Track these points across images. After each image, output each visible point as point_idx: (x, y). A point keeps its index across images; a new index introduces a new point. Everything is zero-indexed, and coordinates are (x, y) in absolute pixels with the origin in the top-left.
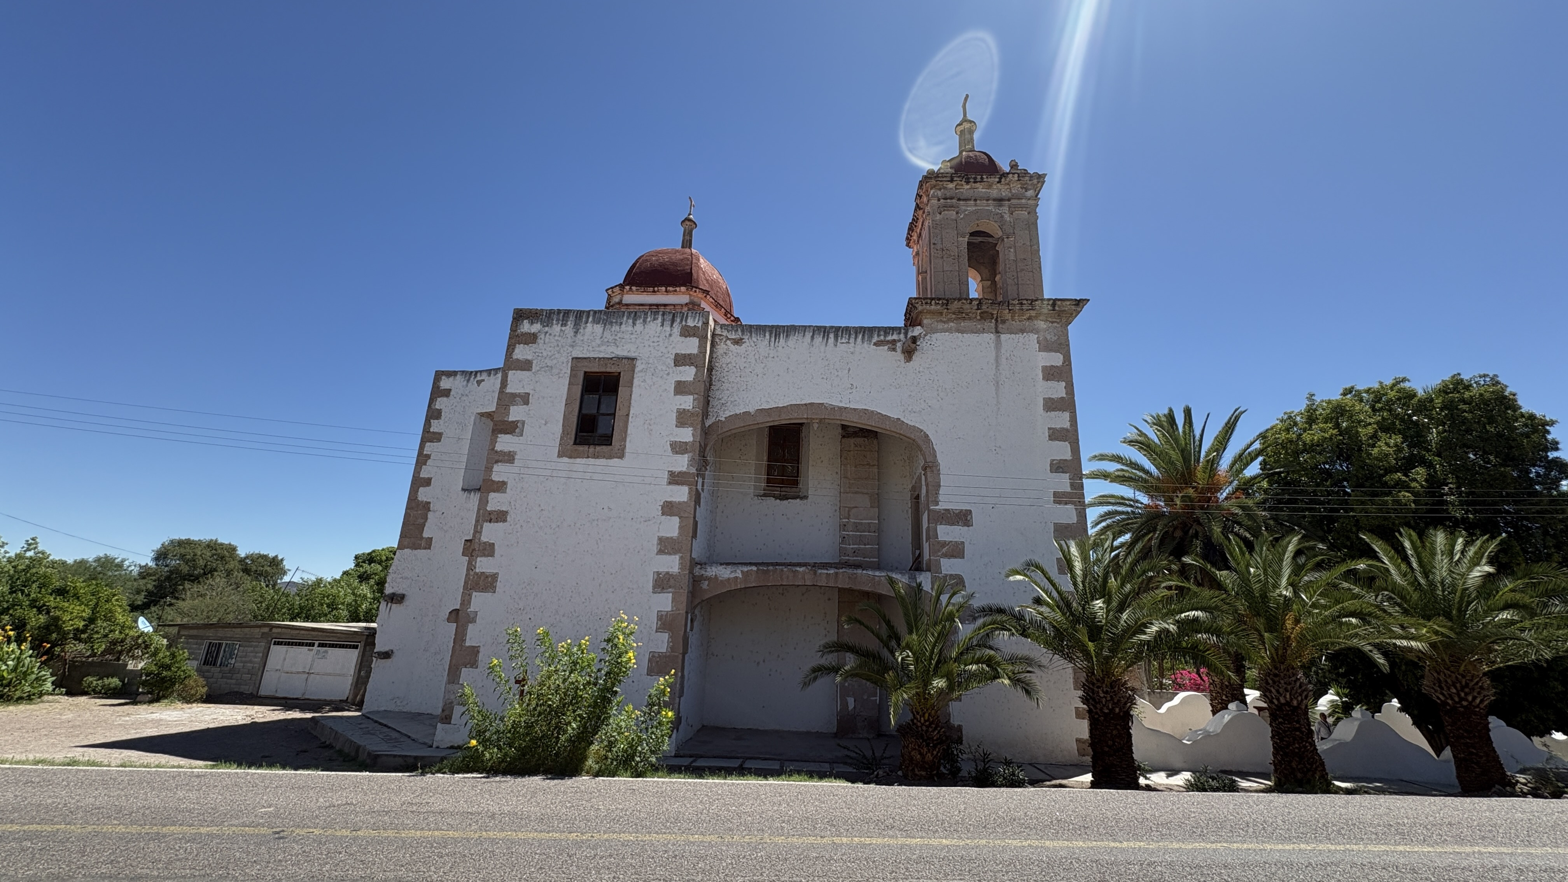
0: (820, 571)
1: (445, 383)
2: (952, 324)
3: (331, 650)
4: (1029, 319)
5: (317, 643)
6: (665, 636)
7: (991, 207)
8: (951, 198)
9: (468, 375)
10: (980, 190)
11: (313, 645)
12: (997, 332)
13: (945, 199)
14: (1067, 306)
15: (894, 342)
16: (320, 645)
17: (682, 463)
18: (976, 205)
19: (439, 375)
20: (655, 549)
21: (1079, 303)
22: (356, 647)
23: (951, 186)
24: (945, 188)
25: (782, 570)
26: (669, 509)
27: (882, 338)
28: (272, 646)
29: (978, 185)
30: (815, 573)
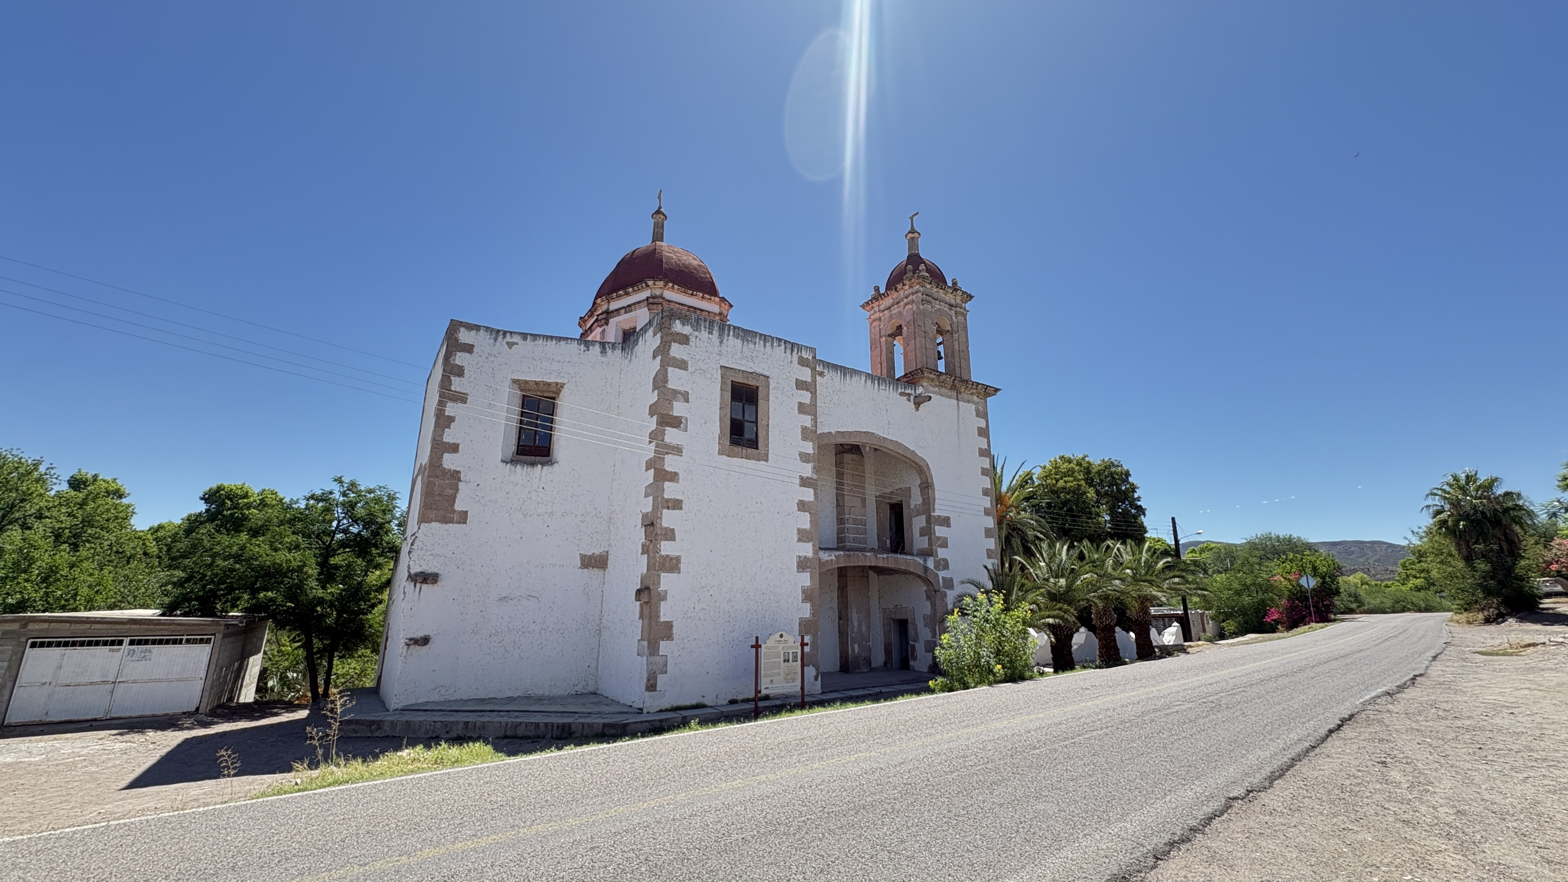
0: (879, 556)
1: (464, 336)
2: (937, 389)
3: (156, 648)
4: (971, 394)
5: (127, 640)
6: (808, 606)
7: (946, 308)
8: (930, 296)
9: (496, 333)
10: (941, 294)
11: (120, 643)
12: (958, 399)
13: (926, 295)
14: (991, 391)
15: (909, 395)
16: (132, 643)
17: (807, 470)
18: (940, 305)
19: (454, 326)
20: (796, 538)
21: (997, 390)
22: (208, 641)
23: (928, 286)
24: (925, 287)
25: (858, 555)
26: (802, 506)
27: (903, 390)
28: (28, 649)
29: (941, 291)
30: (876, 556)
